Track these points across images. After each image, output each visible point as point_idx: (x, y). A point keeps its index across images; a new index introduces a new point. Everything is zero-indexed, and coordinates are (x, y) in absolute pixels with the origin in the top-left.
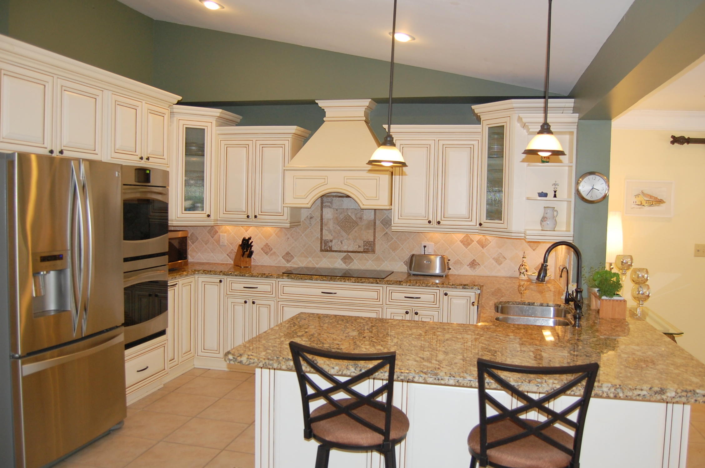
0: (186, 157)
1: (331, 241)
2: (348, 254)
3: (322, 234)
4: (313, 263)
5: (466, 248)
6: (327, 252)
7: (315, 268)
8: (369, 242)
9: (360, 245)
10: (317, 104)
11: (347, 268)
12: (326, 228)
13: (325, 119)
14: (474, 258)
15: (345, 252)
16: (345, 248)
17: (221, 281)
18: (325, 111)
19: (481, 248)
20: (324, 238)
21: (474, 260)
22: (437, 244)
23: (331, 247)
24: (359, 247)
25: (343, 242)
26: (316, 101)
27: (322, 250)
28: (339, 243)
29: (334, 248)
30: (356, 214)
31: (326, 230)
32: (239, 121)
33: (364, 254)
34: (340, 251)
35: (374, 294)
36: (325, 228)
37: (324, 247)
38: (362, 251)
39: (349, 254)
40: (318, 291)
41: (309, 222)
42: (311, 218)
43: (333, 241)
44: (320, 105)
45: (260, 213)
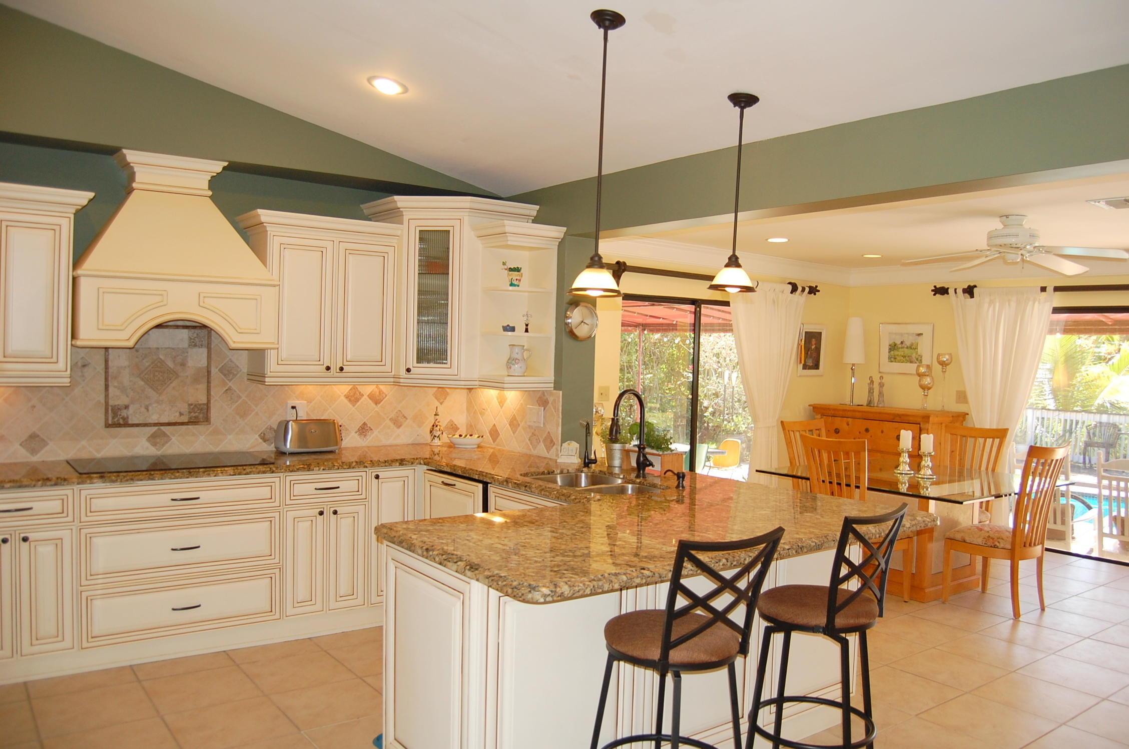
1: (127, 407)
2: (159, 429)
3: (107, 396)
4: (91, 449)
5: (354, 406)
6: (120, 427)
8: (200, 405)
9: (182, 410)
10: (123, 156)
11: (159, 453)
12: (116, 384)
13: (133, 186)
14: (365, 420)
15: (155, 425)
16: (154, 418)
18: (136, 170)
19: (374, 406)
20: (111, 403)
21: (365, 424)
22: (311, 402)
23: (126, 419)
24: (181, 414)
25: (150, 408)
26: (122, 152)
27: (108, 426)
28: (143, 409)
29: (133, 420)
30: (175, 357)
31: (115, 387)
33: (190, 427)
34: (145, 425)
35: (265, 492)
36: (113, 384)
37: (113, 418)
38: (187, 421)
39: (162, 428)
40: (165, 499)
41: (80, 374)
42: (84, 366)
43: (130, 408)
44: (127, 159)
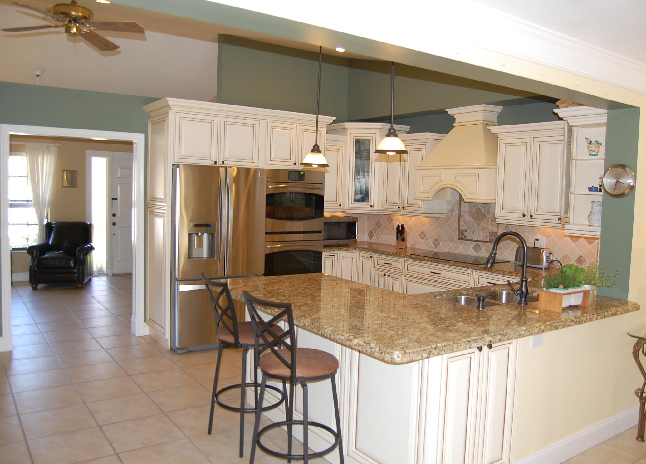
0: (355, 161)
1: (466, 231)
2: (477, 243)
3: (459, 225)
4: (453, 249)
5: (574, 243)
6: (462, 240)
7: (454, 254)
8: (494, 233)
9: (487, 235)
10: (447, 112)
11: (477, 255)
12: (463, 220)
13: (454, 125)
14: (581, 254)
15: (475, 241)
16: (475, 238)
17: (371, 257)
18: (455, 117)
19: (588, 245)
20: (461, 228)
21: (581, 256)
22: (548, 238)
23: (465, 236)
24: (486, 237)
25: (474, 233)
26: (446, 110)
27: (459, 239)
28: (472, 233)
29: (468, 238)
30: (485, 208)
31: (463, 221)
32: (408, 130)
33: (489, 244)
34: (471, 240)
35: (466, 278)
36: (462, 219)
37: (461, 236)
38: (488, 241)
39: (478, 243)
40: (429, 271)
41: (451, 214)
42: (453, 210)
43: (467, 231)
44: (449, 113)
45: (407, 205)
